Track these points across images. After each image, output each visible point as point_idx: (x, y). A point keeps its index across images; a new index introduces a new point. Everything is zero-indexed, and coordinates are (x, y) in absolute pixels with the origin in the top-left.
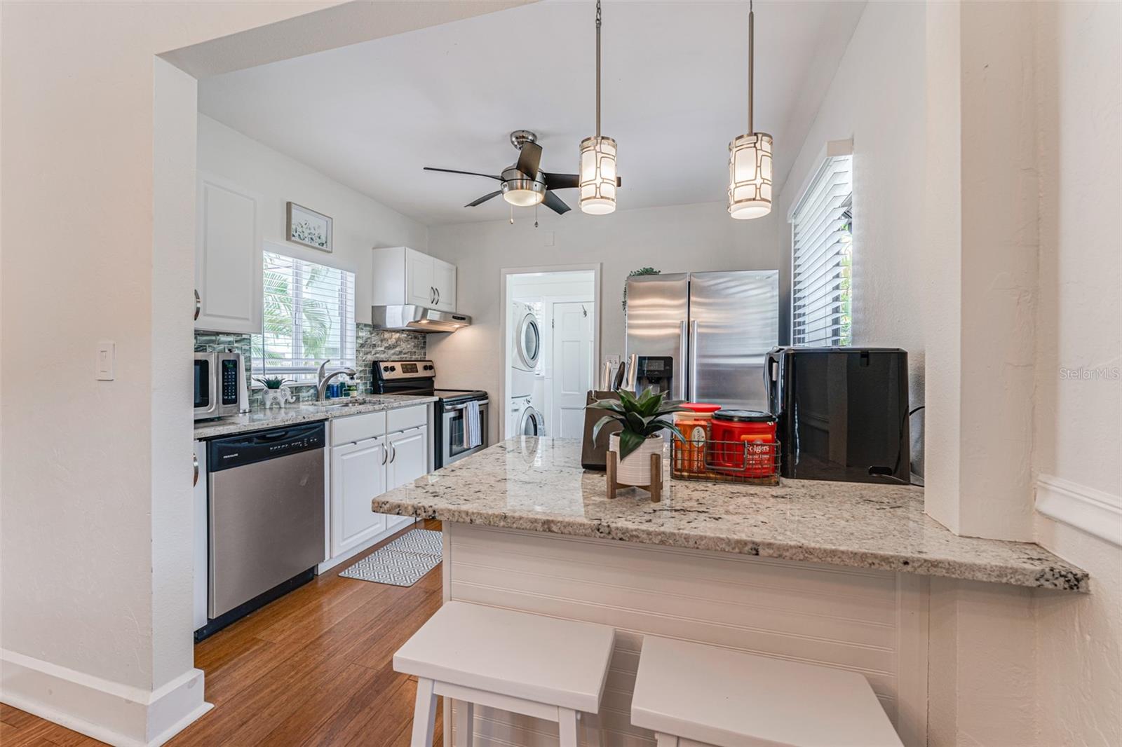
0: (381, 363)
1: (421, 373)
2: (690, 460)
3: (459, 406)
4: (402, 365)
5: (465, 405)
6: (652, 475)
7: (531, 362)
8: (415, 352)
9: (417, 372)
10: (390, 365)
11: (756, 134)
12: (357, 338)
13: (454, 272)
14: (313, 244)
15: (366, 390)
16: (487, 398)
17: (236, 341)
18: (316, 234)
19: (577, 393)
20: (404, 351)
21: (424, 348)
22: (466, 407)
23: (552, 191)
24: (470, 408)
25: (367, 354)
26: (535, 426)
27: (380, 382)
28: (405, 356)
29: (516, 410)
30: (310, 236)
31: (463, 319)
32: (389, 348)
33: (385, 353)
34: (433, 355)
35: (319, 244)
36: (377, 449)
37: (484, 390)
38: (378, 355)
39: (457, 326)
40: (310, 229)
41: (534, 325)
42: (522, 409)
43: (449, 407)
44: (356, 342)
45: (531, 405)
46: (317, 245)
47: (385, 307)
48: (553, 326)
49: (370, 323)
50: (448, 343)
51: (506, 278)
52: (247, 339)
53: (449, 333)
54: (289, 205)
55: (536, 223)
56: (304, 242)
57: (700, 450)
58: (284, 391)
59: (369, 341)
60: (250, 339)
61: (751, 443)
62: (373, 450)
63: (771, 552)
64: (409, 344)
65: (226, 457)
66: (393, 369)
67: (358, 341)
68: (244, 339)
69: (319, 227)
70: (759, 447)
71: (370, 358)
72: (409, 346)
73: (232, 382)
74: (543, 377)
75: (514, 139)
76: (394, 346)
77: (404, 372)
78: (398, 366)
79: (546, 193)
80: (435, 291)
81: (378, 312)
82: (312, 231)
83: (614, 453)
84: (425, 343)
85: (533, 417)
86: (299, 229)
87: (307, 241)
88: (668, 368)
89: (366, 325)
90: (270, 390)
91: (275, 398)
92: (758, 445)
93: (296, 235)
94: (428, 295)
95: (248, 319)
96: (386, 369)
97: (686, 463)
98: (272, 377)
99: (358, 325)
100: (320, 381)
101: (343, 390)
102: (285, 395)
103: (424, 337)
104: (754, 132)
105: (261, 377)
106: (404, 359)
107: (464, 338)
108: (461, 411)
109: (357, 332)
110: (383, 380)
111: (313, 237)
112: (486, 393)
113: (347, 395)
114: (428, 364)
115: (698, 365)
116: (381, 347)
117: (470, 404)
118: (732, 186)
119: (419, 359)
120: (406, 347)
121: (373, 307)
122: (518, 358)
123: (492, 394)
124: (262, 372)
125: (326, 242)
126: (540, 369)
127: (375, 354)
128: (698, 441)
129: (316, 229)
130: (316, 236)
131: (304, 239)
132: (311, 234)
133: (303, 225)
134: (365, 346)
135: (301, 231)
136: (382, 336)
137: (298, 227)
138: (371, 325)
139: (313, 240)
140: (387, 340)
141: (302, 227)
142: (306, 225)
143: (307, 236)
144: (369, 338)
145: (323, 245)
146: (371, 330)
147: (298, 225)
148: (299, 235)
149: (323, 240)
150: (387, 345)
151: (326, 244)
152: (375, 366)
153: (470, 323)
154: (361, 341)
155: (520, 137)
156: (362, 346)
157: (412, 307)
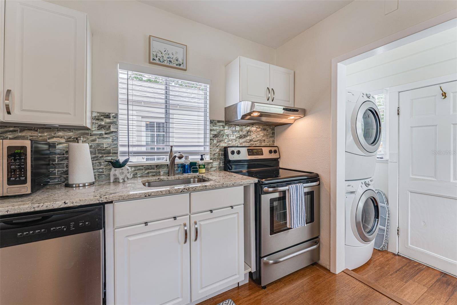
0: (230, 148)
1: (266, 155)
3: (282, 189)
4: (248, 150)
5: (288, 187)
7: (370, 148)
8: (264, 140)
9: (263, 155)
10: (237, 149)
12: (211, 130)
13: (292, 75)
14: (171, 65)
16: (317, 180)
20: (253, 140)
21: (272, 137)
25: (220, 141)
29: (352, 192)
30: (168, 60)
31: (295, 111)
32: (241, 137)
33: (235, 141)
35: (177, 65)
36: (177, 228)
37: (315, 172)
39: (293, 117)
40: (168, 54)
41: (375, 113)
42: (360, 192)
44: (210, 133)
45: (370, 187)
46: (175, 65)
48: (398, 114)
51: (337, 67)
52: (115, 132)
53: (289, 124)
56: (163, 63)
58: (122, 170)
59: (222, 132)
62: (170, 230)
64: (259, 134)
66: (239, 153)
67: (212, 133)
68: (113, 132)
69: (177, 53)
71: (221, 145)
72: (258, 136)
73: (20, 165)
74: (387, 161)
77: (249, 155)
78: (244, 150)
82: (171, 56)
84: (273, 133)
85: (374, 200)
86: (159, 55)
87: (165, 63)
89: (219, 122)
91: (115, 175)
93: (157, 59)
94: (263, 94)
95: (70, 114)
96: (234, 153)
99: (211, 122)
102: (122, 173)
103: (273, 129)
106: (252, 145)
107: (302, 127)
109: (211, 126)
110: (231, 161)
111: (172, 60)
112: (317, 175)
113: (196, 172)
114: (273, 149)
116: (233, 136)
121: (225, 108)
123: (323, 176)
125: (183, 63)
126: (382, 153)
127: (227, 142)
129: (174, 54)
130: (174, 59)
131: (163, 62)
132: (169, 58)
133: (162, 52)
134: (218, 136)
135: (161, 56)
136: (234, 129)
137: (158, 54)
138: (224, 121)
139: (171, 62)
140: (239, 132)
141: (162, 53)
142: (166, 52)
143: (166, 59)
144: (223, 130)
145: (180, 65)
146: (224, 124)
147: (158, 52)
148: (159, 59)
149: (180, 61)
150: (239, 136)
151: (182, 65)
152: (225, 150)
153: (304, 115)
154: (214, 133)
156: (215, 136)
157: (243, 103)
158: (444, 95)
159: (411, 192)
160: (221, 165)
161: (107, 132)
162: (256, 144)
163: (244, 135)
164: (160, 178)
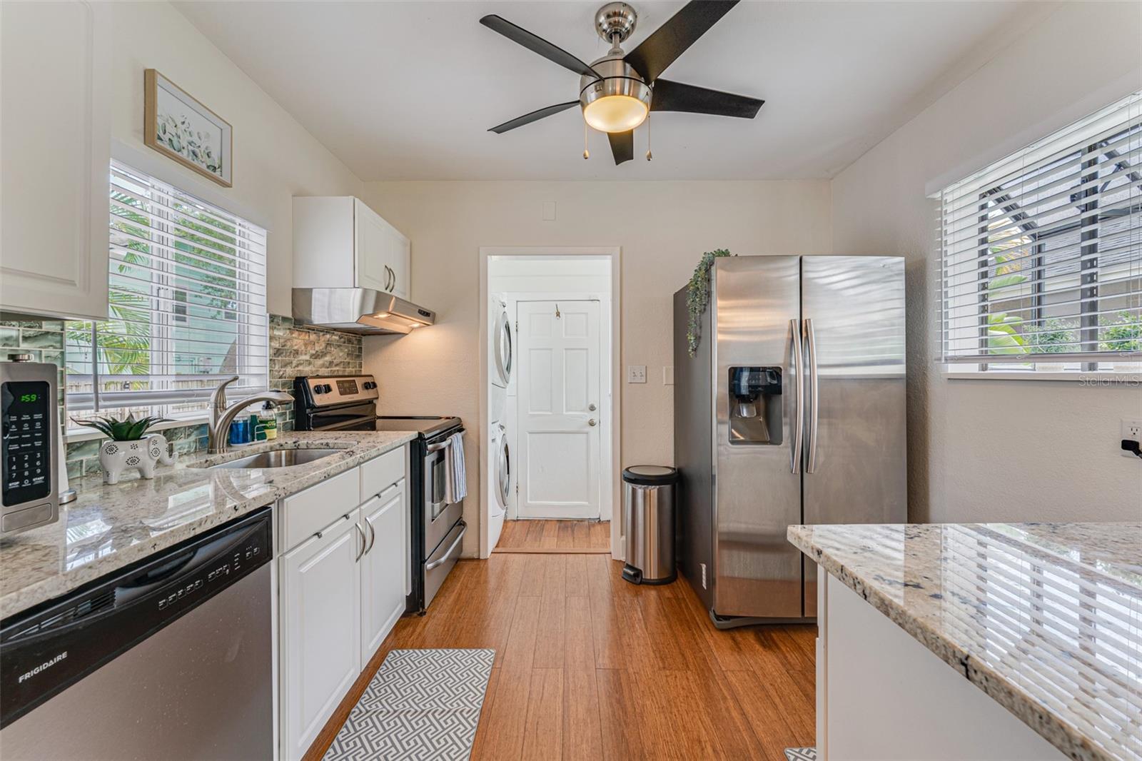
0: (310, 381)
1: (362, 395)
3: (442, 444)
4: (337, 382)
5: (447, 441)
8: (349, 363)
9: (357, 392)
10: (323, 382)
12: (271, 338)
13: (408, 248)
14: (196, 163)
15: (284, 424)
16: (465, 429)
17: (25, 339)
18: (202, 149)
19: (550, 413)
20: (335, 361)
21: (359, 356)
22: (450, 446)
24: (453, 445)
25: (285, 366)
26: (508, 461)
27: (308, 411)
28: (337, 368)
29: (493, 440)
30: (189, 149)
31: (426, 314)
33: (310, 364)
34: (375, 366)
35: (208, 167)
36: (349, 535)
38: (300, 368)
39: (416, 325)
40: (190, 134)
41: (508, 329)
42: (499, 441)
43: (430, 447)
44: (270, 346)
45: (505, 432)
46: (204, 167)
47: (310, 290)
48: (517, 331)
49: (289, 315)
50: (400, 349)
51: (486, 260)
52: (53, 334)
53: (402, 335)
54: (149, 78)
56: (180, 153)
58: (155, 442)
59: (289, 344)
60: (61, 335)
62: (344, 539)
64: (341, 350)
65: (27, 676)
66: (328, 389)
67: (272, 344)
68: (47, 333)
69: (208, 135)
71: (291, 372)
72: (341, 354)
73: (35, 439)
75: (602, 19)
76: (324, 354)
77: (341, 394)
78: (332, 382)
80: (389, 270)
81: (301, 297)
82: (195, 139)
84: (360, 349)
85: (506, 449)
86: (170, 128)
87: (184, 154)
89: (285, 319)
90: (118, 444)
91: (133, 461)
93: (166, 137)
94: (381, 274)
95: (72, 283)
96: (318, 390)
98: (119, 414)
99: (272, 318)
100: (216, 417)
101: (254, 430)
102: (157, 451)
103: (360, 341)
105: (87, 415)
106: (336, 374)
108: (442, 451)
109: (271, 328)
110: (313, 407)
111: (197, 150)
112: (460, 420)
113: (262, 437)
114: (369, 380)
116: (306, 354)
117: (452, 439)
119: (354, 374)
120: (339, 355)
121: (293, 289)
122: (496, 368)
123: (468, 422)
124: (93, 404)
125: (220, 167)
127: (297, 366)
129: (203, 137)
130: (202, 152)
131: (179, 151)
132: (193, 144)
133: (177, 123)
134: (282, 353)
135: (174, 134)
136: (307, 337)
137: (167, 124)
138: (290, 319)
139: (196, 156)
140: (314, 344)
141: (176, 126)
142: (185, 125)
143: (185, 146)
144: (289, 339)
145: (215, 169)
146: (292, 327)
147: (168, 120)
148: (170, 139)
149: (214, 160)
150: (314, 352)
151: (219, 170)
152: (299, 385)
153: (434, 322)
154: (276, 345)
155: (615, 14)
156: (278, 352)
157: (359, 291)
158: (558, 314)
159: (530, 433)
160: (288, 420)
161: (27, 334)
162: (338, 370)
163: (322, 352)
164: (208, 459)
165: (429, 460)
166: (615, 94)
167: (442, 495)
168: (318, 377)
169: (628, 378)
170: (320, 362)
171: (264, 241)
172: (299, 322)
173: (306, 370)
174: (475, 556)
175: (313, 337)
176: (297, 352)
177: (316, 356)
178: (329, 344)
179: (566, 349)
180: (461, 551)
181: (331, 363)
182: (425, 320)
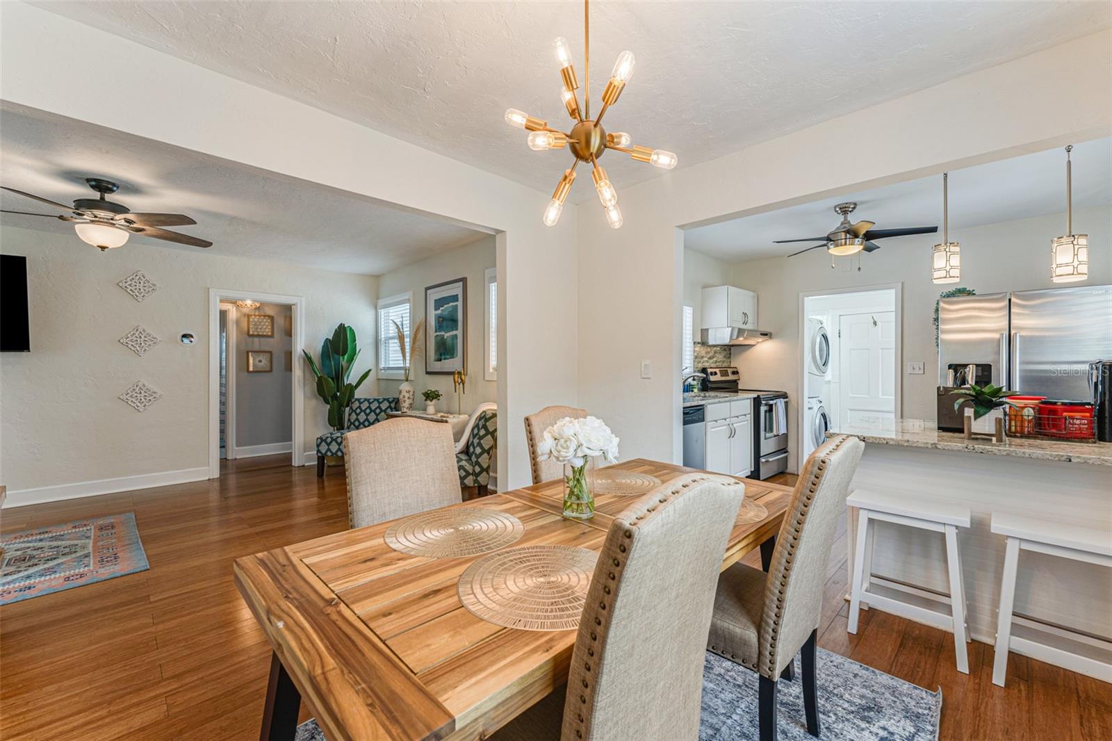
0: (708, 369)
1: (731, 377)
2: (1022, 427)
3: (771, 402)
4: (720, 370)
5: (775, 401)
6: (996, 428)
7: (823, 368)
8: (725, 361)
9: (729, 376)
10: (713, 370)
11: (1073, 236)
12: (694, 351)
13: (756, 299)
15: (699, 387)
16: (787, 397)
19: (867, 396)
20: (719, 360)
21: (730, 357)
22: (776, 404)
23: (871, 241)
24: (779, 404)
25: (699, 362)
26: (826, 423)
27: (708, 382)
28: (720, 364)
29: (811, 409)
31: (766, 335)
33: (708, 362)
34: (737, 362)
36: (725, 427)
37: (784, 391)
39: (760, 340)
41: (825, 337)
42: (816, 409)
43: (763, 402)
45: (822, 404)
47: (709, 329)
48: (839, 336)
49: (700, 341)
50: (751, 353)
51: (803, 300)
53: (752, 346)
55: (859, 268)
57: (1029, 421)
59: (700, 353)
61: (1073, 418)
62: (723, 428)
63: (1079, 460)
64: (721, 355)
66: (716, 373)
67: (694, 354)
70: (1079, 421)
71: (701, 365)
74: (829, 381)
75: (838, 209)
76: (713, 357)
77: (721, 376)
78: (718, 371)
79: (866, 244)
80: (745, 314)
81: (704, 332)
83: (970, 417)
84: (730, 354)
85: (824, 416)
88: (986, 373)
89: (699, 343)
92: (1077, 419)
94: (740, 318)
96: (711, 374)
97: (1018, 428)
99: (694, 343)
101: (689, 388)
103: (730, 350)
104: (1072, 234)
106: (719, 366)
107: (765, 349)
108: (771, 406)
109: (695, 347)
110: (710, 381)
112: (786, 393)
113: (693, 391)
114: (735, 370)
115: (1020, 371)
116: (706, 358)
117: (778, 401)
118: (1054, 266)
119: (727, 366)
120: (720, 357)
121: (702, 330)
122: (813, 364)
123: (790, 394)
126: (829, 373)
127: (704, 363)
128: (1028, 416)
134: (698, 357)
136: (707, 350)
140: (710, 353)
144: (700, 351)
146: (701, 346)
150: (710, 356)
152: (704, 370)
153: (771, 338)
154: (696, 354)
155: (843, 208)
156: (696, 357)
157: (730, 328)
158: (875, 323)
159: (850, 410)
160: (701, 386)
165: (763, 409)
166: (842, 245)
167: (771, 430)
168: (711, 368)
169: (908, 370)
170: (711, 361)
171: (691, 312)
172: (704, 343)
173: (706, 365)
174: (796, 473)
175: (709, 349)
176: (703, 357)
177: (710, 358)
178: (715, 352)
179: (882, 349)
180: (787, 468)
181: (716, 362)
182: (765, 337)
